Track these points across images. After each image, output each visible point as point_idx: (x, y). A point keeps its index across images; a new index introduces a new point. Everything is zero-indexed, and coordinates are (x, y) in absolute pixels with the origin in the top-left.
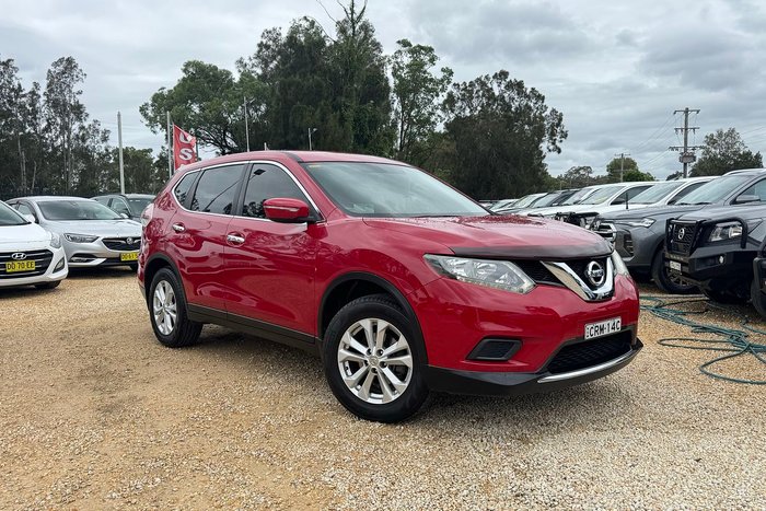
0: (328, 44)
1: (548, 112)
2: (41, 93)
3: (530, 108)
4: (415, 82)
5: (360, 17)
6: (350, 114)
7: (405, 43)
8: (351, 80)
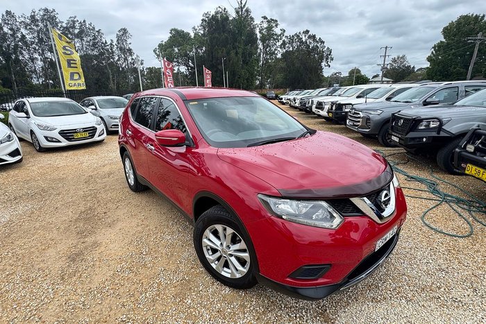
0: (231, 18)
1: (325, 49)
2: (114, 44)
3: (318, 47)
4: (269, 36)
5: (244, 6)
6: (240, 51)
7: (265, 18)
8: (241, 36)
